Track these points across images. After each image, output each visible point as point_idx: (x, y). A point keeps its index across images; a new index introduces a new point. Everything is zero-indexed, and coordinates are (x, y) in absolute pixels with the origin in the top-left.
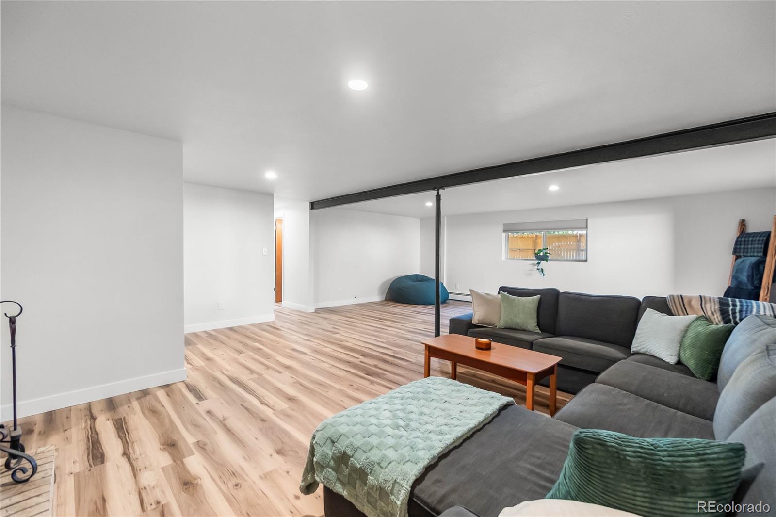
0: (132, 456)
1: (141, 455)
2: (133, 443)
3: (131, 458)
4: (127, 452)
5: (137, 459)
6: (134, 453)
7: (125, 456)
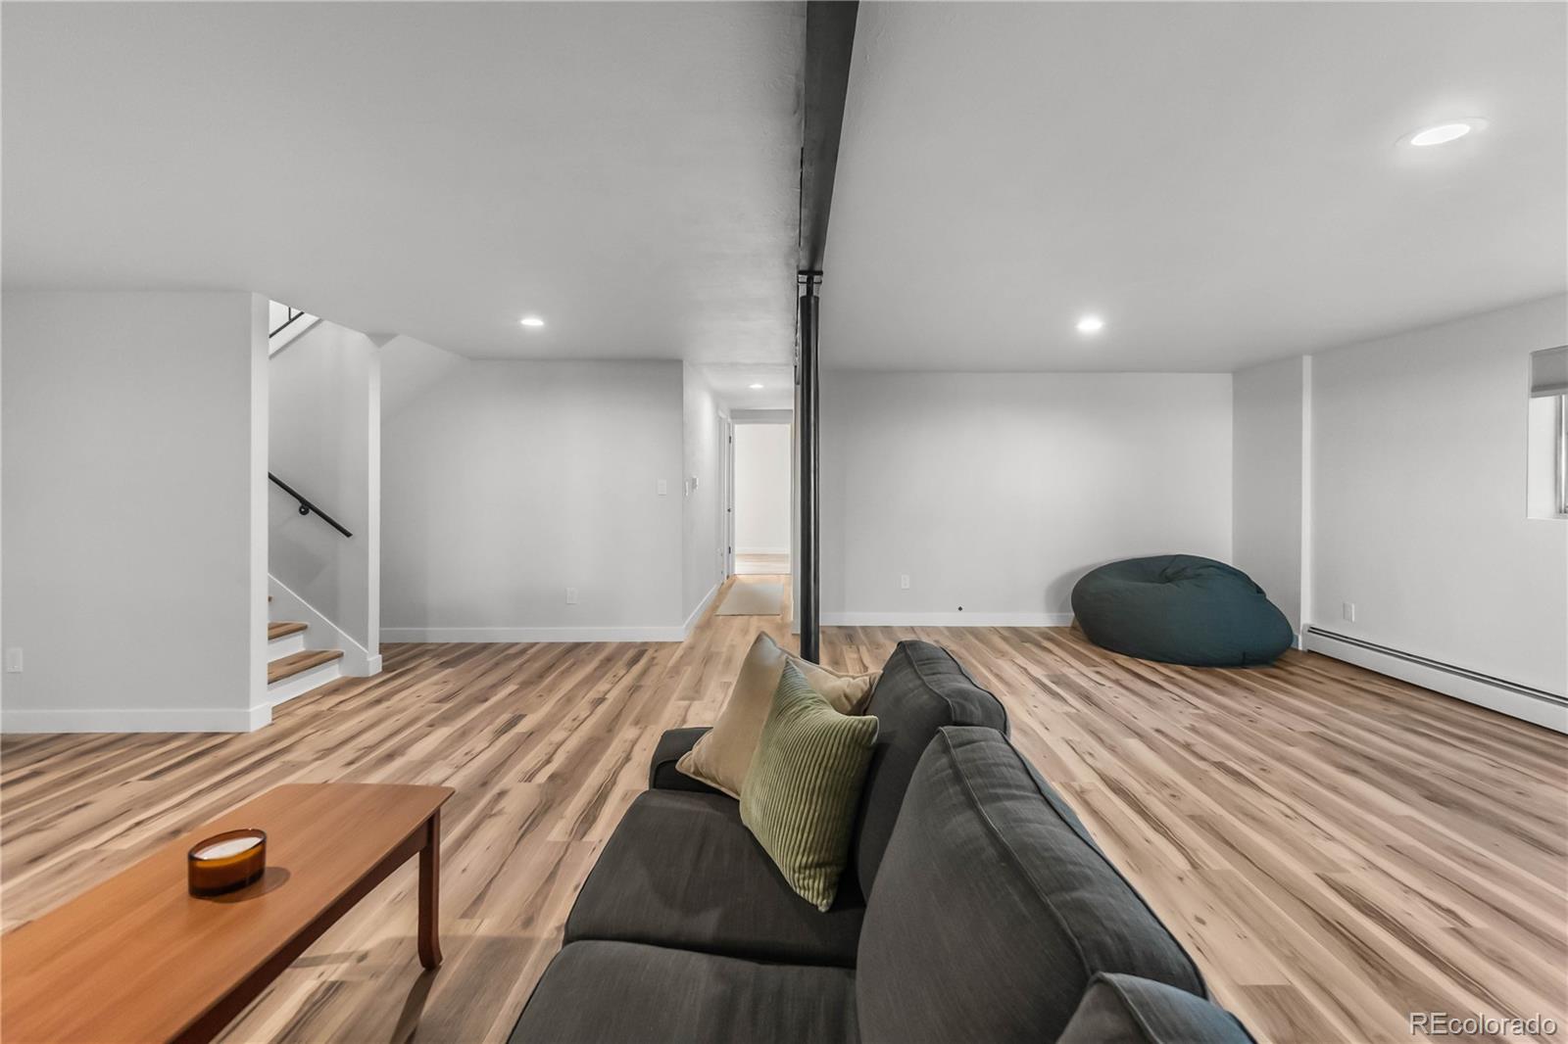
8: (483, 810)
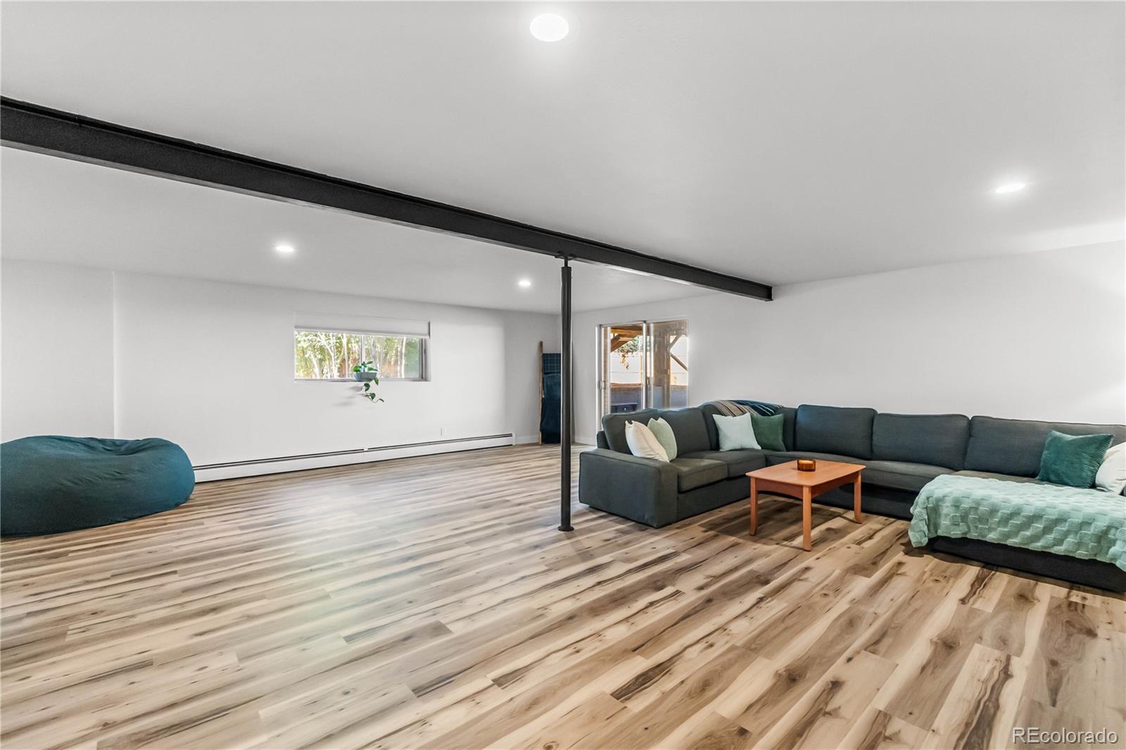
0: (999, 667)
1: (988, 661)
2: (985, 682)
3: (1003, 666)
4: (1002, 675)
5: (996, 660)
6: (994, 669)
7: (1009, 673)
8: (717, 582)
